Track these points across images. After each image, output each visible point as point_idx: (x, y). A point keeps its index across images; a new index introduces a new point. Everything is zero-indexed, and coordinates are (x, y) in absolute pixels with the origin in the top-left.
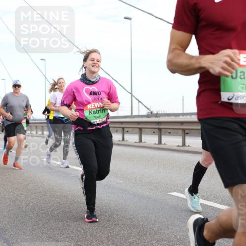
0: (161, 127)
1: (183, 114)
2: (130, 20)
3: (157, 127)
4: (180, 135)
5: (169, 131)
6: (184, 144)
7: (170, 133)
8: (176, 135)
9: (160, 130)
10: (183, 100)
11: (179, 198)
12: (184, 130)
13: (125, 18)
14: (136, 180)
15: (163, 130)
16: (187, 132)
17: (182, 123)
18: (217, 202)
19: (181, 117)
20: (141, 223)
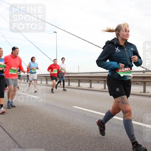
0: (69, 79)
1: (79, 73)
2: (56, 33)
3: (68, 78)
4: (77, 82)
5: (73, 80)
6: (79, 86)
7: (73, 81)
8: (76, 82)
9: (69, 80)
10: (79, 67)
11: (77, 108)
12: (79, 80)
13: (54, 32)
14: (59, 101)
15: (70, 80)
16: (80, 81)
17: (78, 77)
18: (93, 110)
19: (78, 74)
20: (61, 120)
